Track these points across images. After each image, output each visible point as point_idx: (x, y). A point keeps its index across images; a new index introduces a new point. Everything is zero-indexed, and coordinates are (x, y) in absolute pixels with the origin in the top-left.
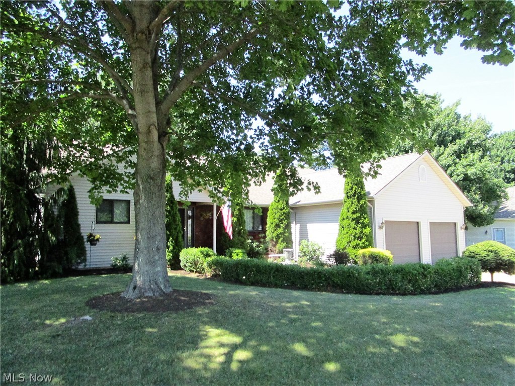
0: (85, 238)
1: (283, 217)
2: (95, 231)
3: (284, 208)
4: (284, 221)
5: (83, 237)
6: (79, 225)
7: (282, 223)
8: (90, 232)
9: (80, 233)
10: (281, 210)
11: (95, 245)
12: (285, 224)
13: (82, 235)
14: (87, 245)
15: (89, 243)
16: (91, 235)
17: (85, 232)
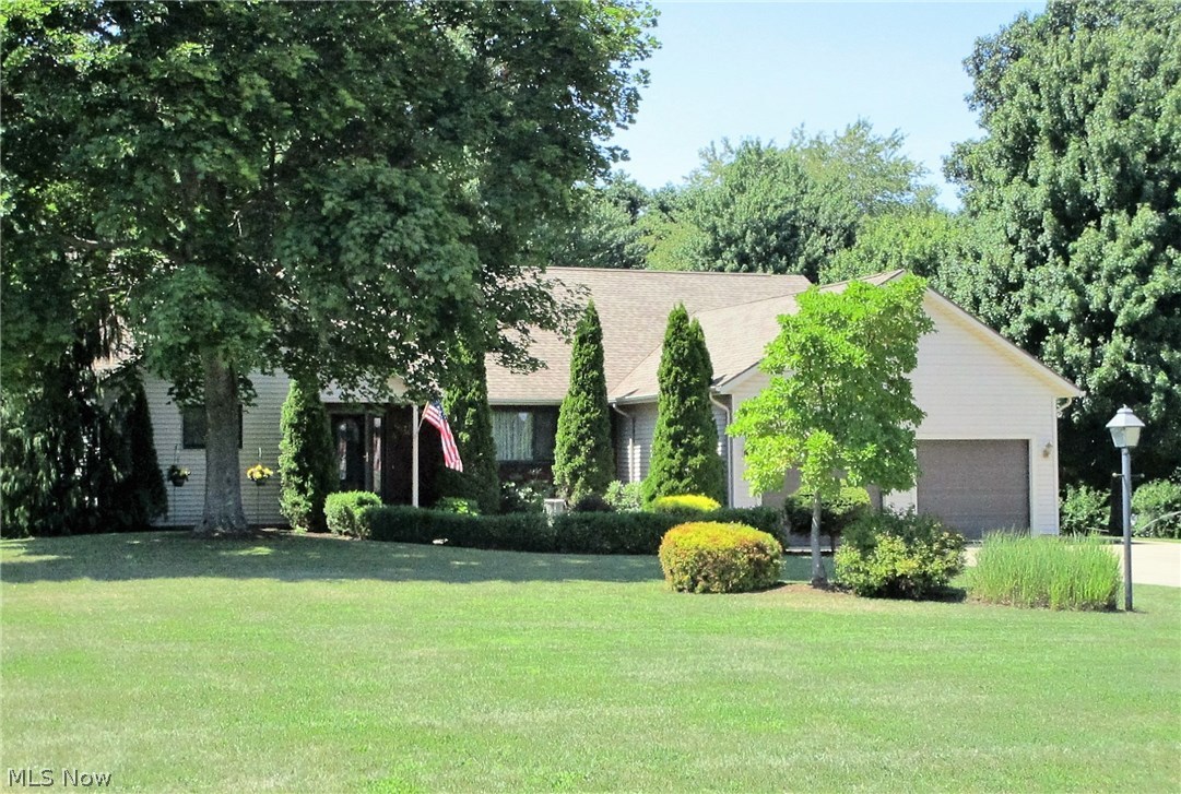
0: (165, 473)
1: (586, 429)
2: (181, 462)
3: (588, 409)
4: (589, 439)
5: (161, 471)
6: (154, 453)
7: (584, 444)
8: (172, 463)
9: (156, 466)
10: (582, 413)
11: (181, 485)
12: (590, 446)
13: (161, 468)
14: (169, 485)
15: (171, 483)
16: (174, 469)
17: (164, 462)
